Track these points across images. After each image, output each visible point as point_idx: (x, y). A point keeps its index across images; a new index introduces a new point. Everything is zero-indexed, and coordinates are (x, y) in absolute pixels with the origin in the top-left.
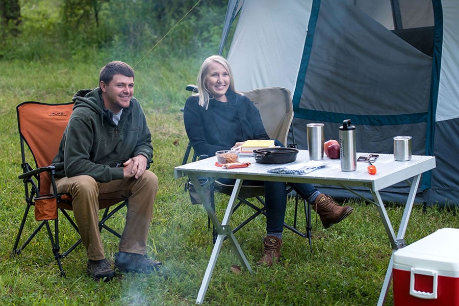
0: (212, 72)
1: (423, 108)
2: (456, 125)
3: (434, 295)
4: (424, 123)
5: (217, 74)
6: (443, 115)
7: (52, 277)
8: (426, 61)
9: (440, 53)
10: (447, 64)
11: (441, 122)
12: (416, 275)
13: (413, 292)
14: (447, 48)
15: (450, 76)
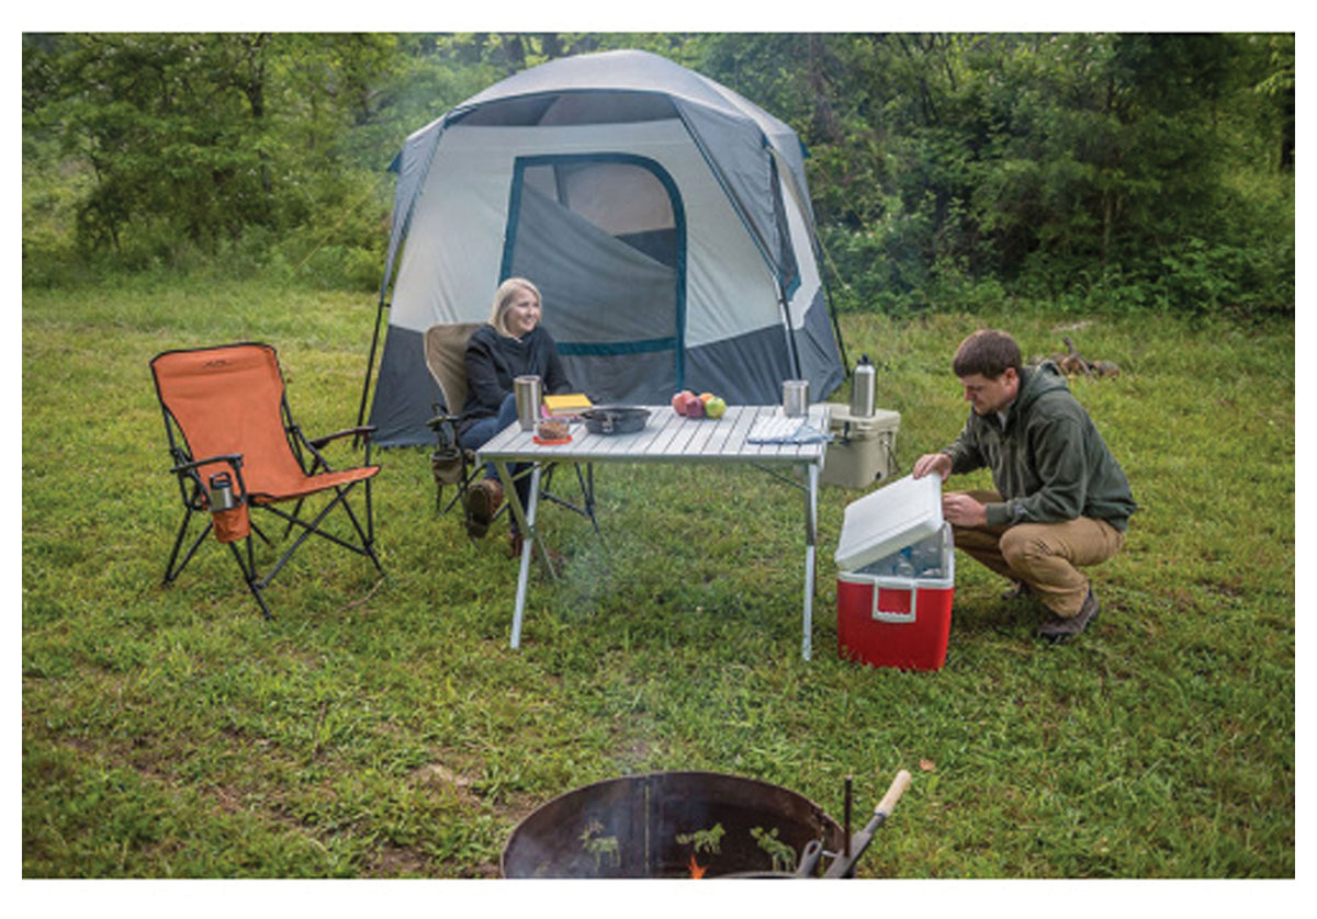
0: (521, 301)
1: (667, 331)
2: (713, 354)
3: (910, 618)
4: (670, 351)
5: (525, 305)
6: (694, 339)
7: (254, 623)
8: (667, 273)
9: (684, 262)
10: (696, 280)
11: (693, 349)
12: (882, 591)
13: (878, 615)
14: (695, 258)
15: (699, 292)
